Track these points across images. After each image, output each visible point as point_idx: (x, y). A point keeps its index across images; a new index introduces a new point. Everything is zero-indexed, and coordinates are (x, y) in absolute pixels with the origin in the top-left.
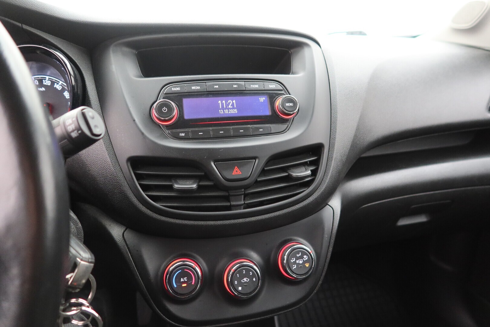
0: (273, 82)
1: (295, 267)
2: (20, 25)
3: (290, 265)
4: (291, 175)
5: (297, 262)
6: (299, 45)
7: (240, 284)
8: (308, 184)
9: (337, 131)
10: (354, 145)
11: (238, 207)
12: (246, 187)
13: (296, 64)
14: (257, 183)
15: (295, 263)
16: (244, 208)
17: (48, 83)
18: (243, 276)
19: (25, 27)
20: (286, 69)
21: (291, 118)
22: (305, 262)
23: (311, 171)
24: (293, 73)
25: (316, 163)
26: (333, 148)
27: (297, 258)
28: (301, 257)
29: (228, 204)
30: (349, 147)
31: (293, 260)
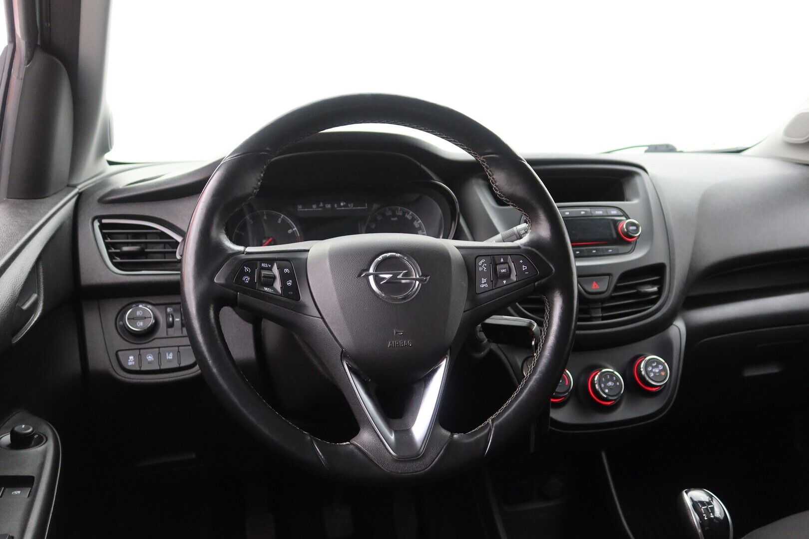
0: (614, 209)
1: (652, 375)
2: (419, 164)
3: (648, 373)
4: (640, 292)
5: (654, 370)
6: (631, 174)
7: (606, 387)
8: (654, 302)
9: (676, 253)
10: (691, 269)
11: (597, 318)
12: (603, 301)
13: (628, 192)
14: (612, 298)
15: (651, 371)
16: (602, 320)
17: (400, 213)
18: (608, 381)
19: (422, 166)
20: (619, 196)
21: (633, 241)
22: (660, 371)
23: (658, 288)
24: (627, 200)
25: (660, 283)
26: (674, 268)
27: (653, 367)
28: (657, 367)
29: (589, 316)
30: (688, 269)
31: (650, 369)
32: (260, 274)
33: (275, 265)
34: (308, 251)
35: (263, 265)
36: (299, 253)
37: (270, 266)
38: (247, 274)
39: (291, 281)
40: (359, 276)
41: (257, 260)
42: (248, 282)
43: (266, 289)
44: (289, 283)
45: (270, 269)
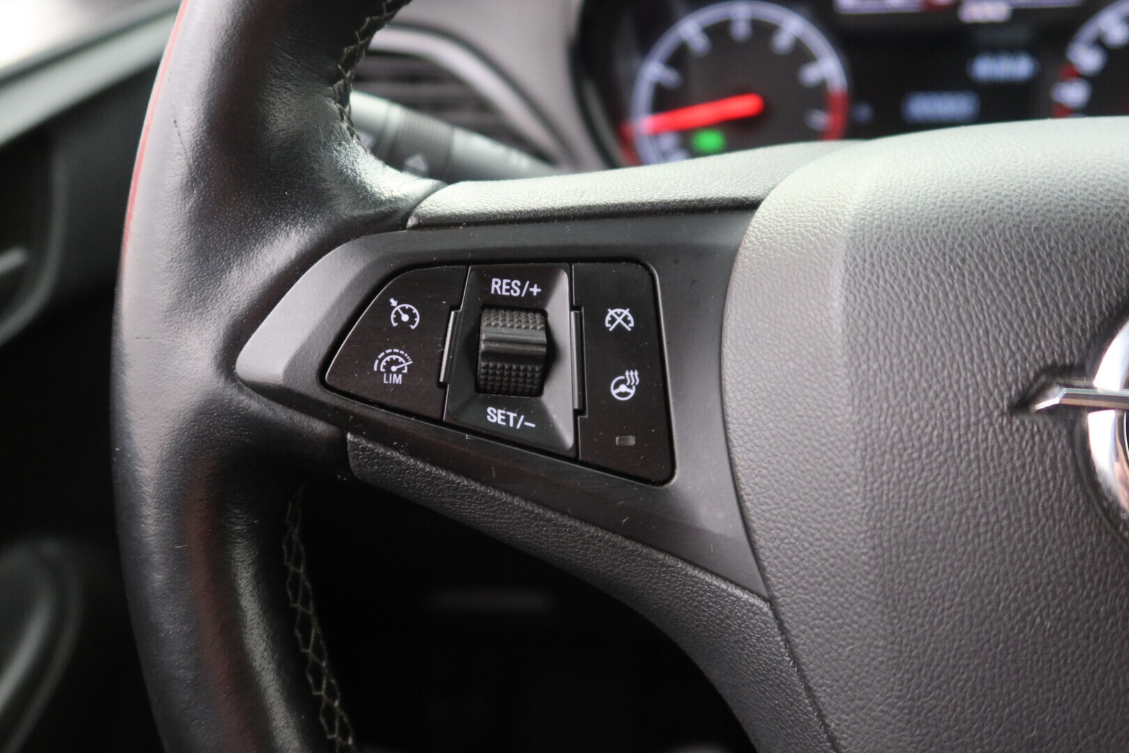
32: (470, 339)
33: (563, 285)
34: (748, 207)
35: (499, 286)
36: (696, 219)
37: (535, 290)
38: (401, 338)
39: (633, 376)
40: (1023, 404)
41: (467, 263)
42: (398, 379)
43: (496, 416)
44: (625, 387)
45: (535, 307)
